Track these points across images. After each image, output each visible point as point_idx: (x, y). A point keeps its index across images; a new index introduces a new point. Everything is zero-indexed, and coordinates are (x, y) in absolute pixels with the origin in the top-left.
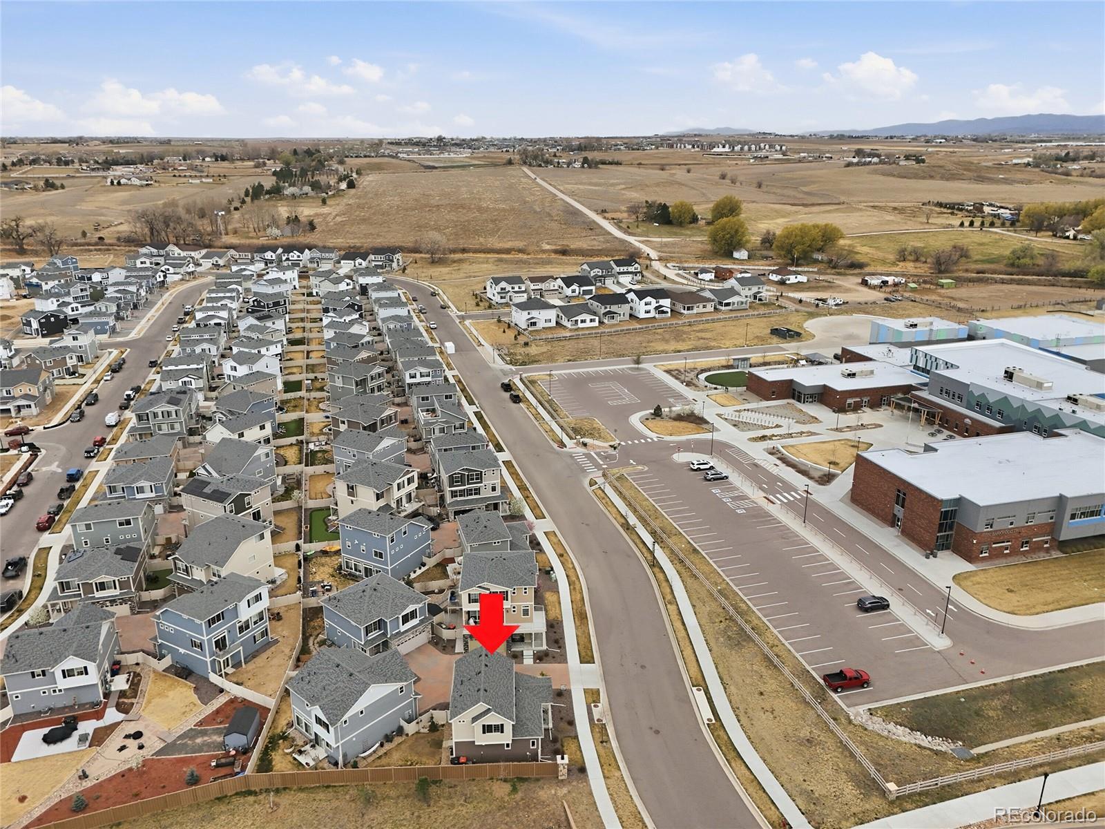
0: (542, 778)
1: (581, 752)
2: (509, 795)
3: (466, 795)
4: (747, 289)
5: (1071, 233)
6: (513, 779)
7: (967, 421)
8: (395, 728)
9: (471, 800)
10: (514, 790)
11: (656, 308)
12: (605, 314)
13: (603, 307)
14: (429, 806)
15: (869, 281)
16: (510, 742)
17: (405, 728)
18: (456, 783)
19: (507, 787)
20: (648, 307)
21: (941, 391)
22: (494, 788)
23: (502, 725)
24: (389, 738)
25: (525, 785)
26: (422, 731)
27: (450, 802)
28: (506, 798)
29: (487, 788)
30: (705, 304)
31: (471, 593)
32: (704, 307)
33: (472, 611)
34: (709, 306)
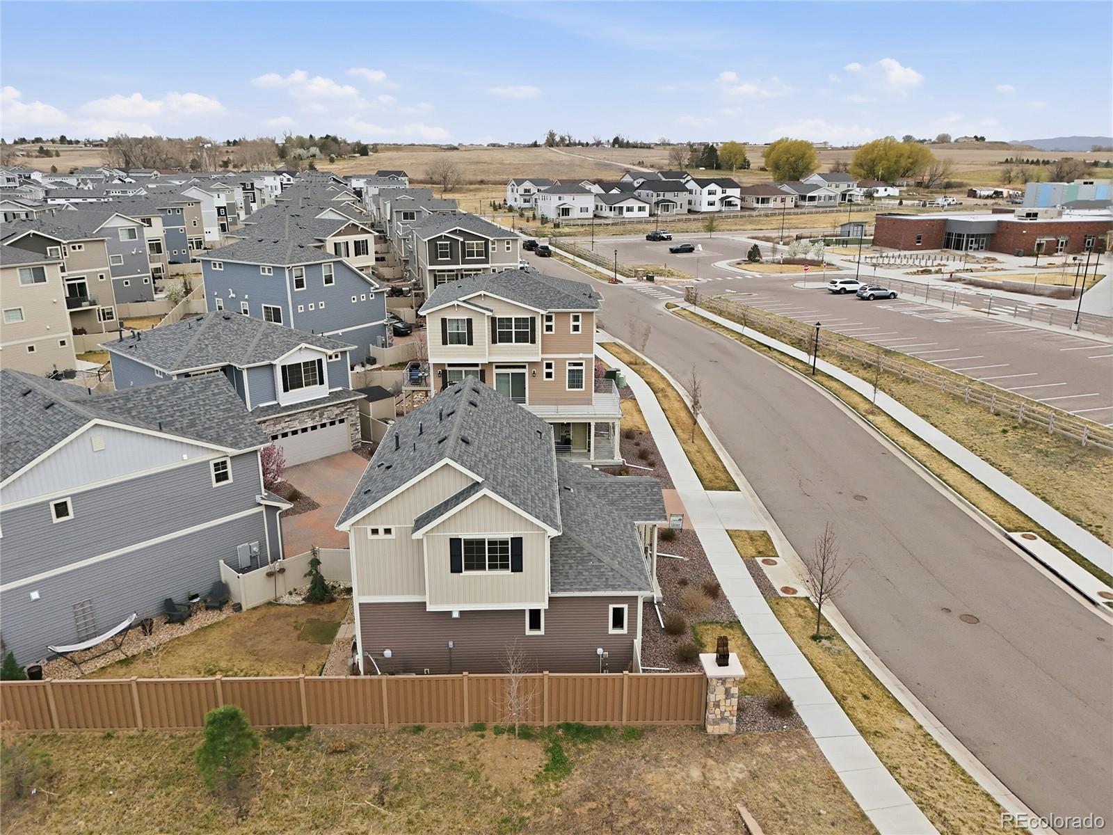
0: (653, 730)
1: (761, 659)
2: (539, 780)
3: (386, 778)
4: (834, 186)
6: (550, 729)
8: (203, 586)
9: (401, 795)
10: (558, 764)
11: (722, 199)
12: (657, 204)
13: (655, 194)
14: (242, 815)
15: (978, 192)
16: (543, 606)
17: (233, 588)
18: (358, 738)
19: (533, 756)
20: (712, 198)
22: (485, 757)
23: (517, 542)
24: (174, 613)
25: (594, 751)
26: (286, 599)
27: (322, 802)
28: (530, 793)
29: (464, 757)
30: (783, 197)
31: (448, 318)
32: (783, 200)
33: (450, 365)
34: (788, 200)
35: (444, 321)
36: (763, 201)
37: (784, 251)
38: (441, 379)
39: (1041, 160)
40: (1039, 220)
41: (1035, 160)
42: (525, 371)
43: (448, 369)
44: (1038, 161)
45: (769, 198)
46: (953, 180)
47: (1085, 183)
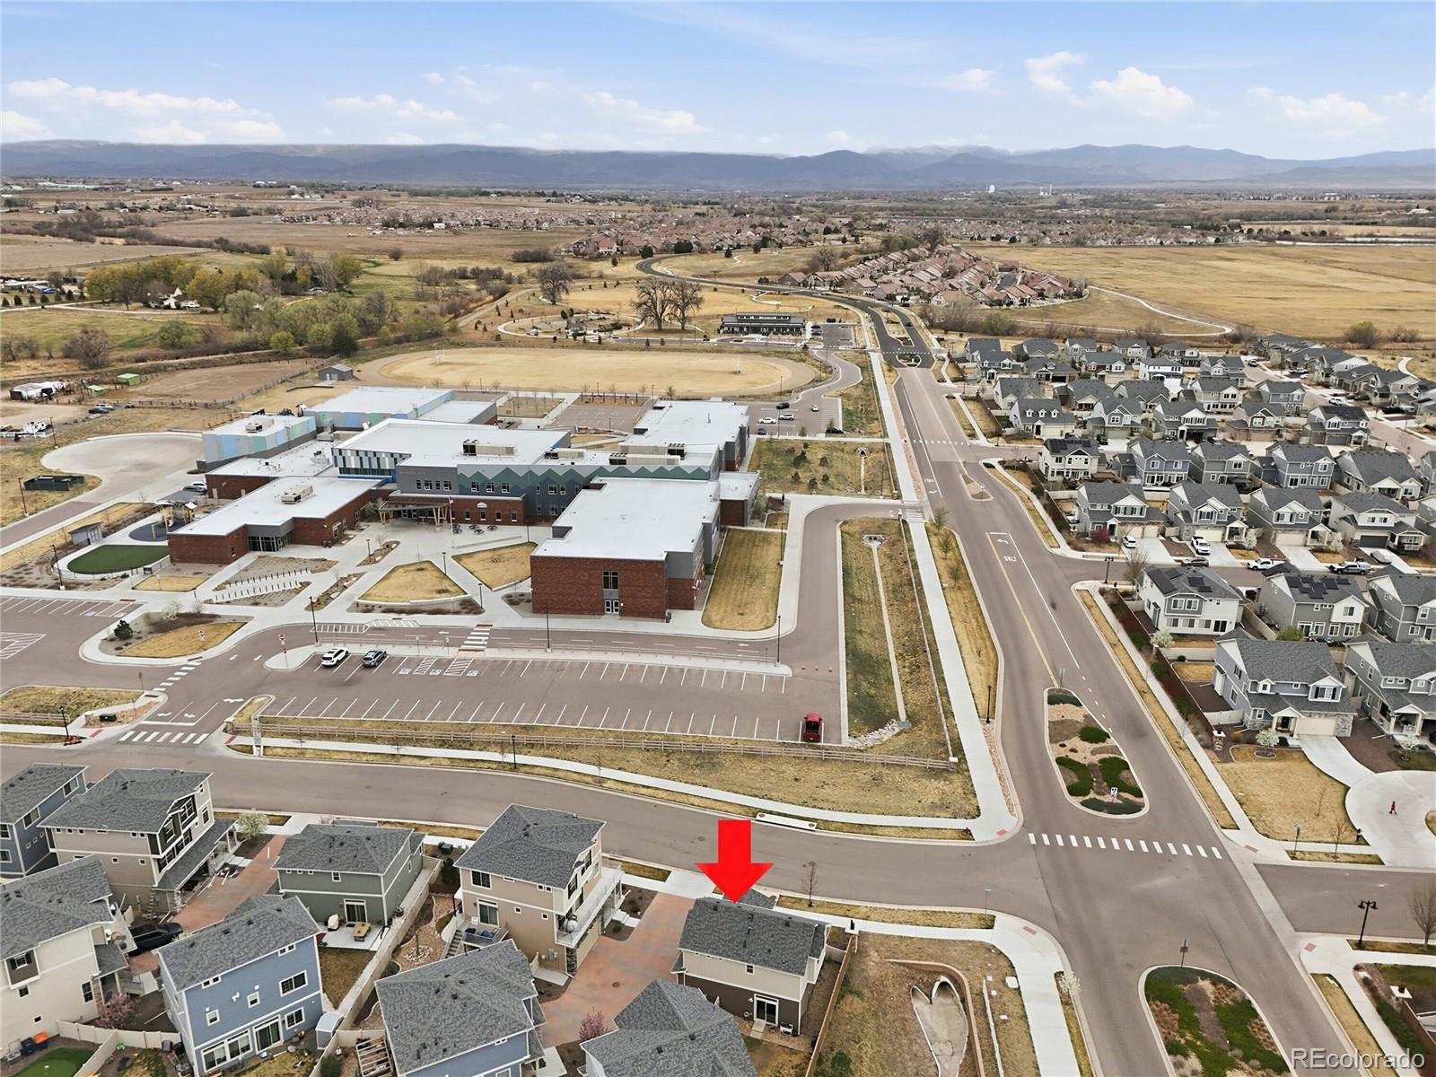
2: (862, 1000)
5: (171, 302)
7: (481, 505)
21: (419, 484)
28: (867, 1004)
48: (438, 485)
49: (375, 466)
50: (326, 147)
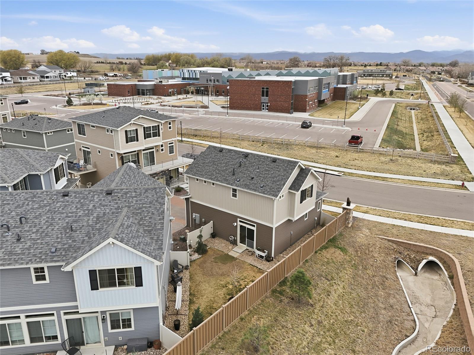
0: (341, 232)
2: (345, 254)
4: (53, 71)
5: (168, 64)
6: (327, 243)
11: (2, 78)
15: (108, 74)
21: (207, 81)
22: (329, 257)
23: (312, 187)
25: (342, 242)
28: (347, 258)
29: (326, 260)
30: (33, 76)
31: (128, 130)
32: (33, 78)
33: (124, 154)
34: (36, 78)
35: (126, 131)
36: (25, 78)
37: (84, 100)
38: (121, 161)
39: (111, 62)
40: (163, 84)
41: (109, 62)
42: (154, 150)
43: (124, 155)
44: (110, 62)
45: (26, 77)
46: (93, 70)
47: (162, 70)
48: (214, 81)
49: (194, 77)
50: (239, 53)
